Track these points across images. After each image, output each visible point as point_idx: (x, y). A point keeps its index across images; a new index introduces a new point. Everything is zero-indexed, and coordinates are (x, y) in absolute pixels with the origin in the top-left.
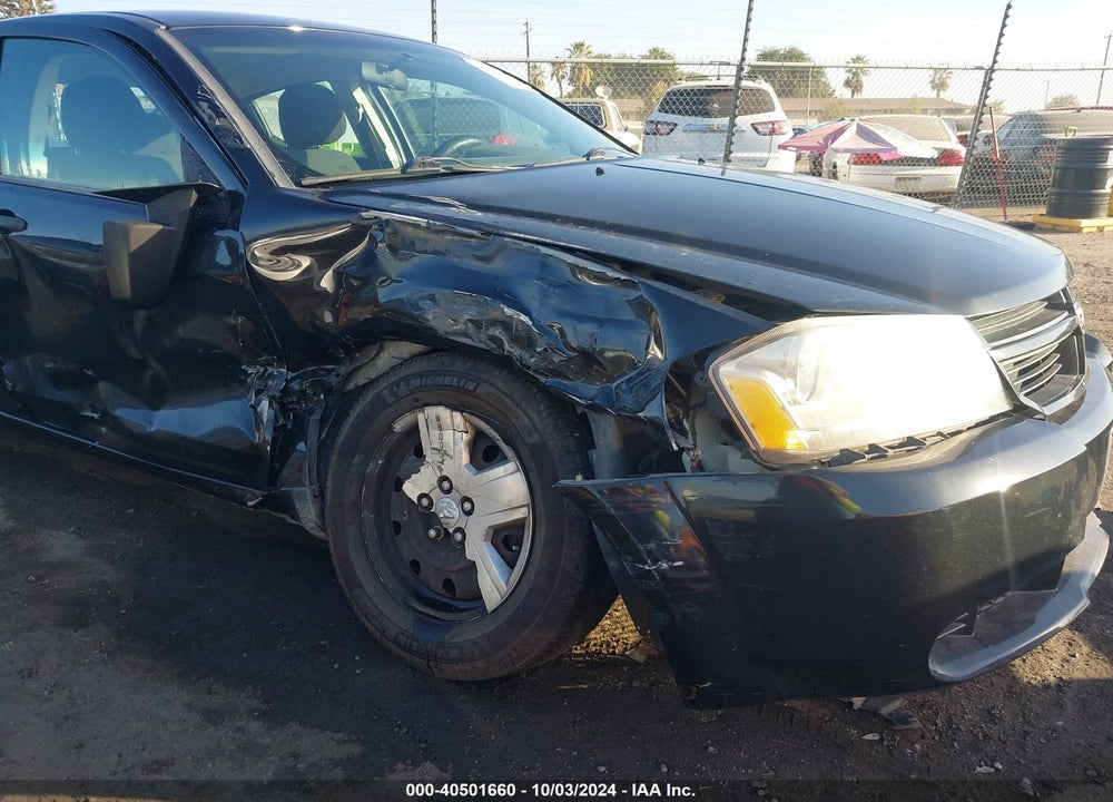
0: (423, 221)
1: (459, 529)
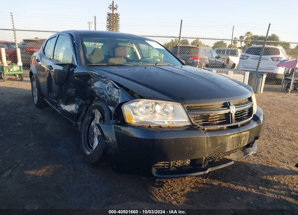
0: (97, 74)
1: (95, 134)
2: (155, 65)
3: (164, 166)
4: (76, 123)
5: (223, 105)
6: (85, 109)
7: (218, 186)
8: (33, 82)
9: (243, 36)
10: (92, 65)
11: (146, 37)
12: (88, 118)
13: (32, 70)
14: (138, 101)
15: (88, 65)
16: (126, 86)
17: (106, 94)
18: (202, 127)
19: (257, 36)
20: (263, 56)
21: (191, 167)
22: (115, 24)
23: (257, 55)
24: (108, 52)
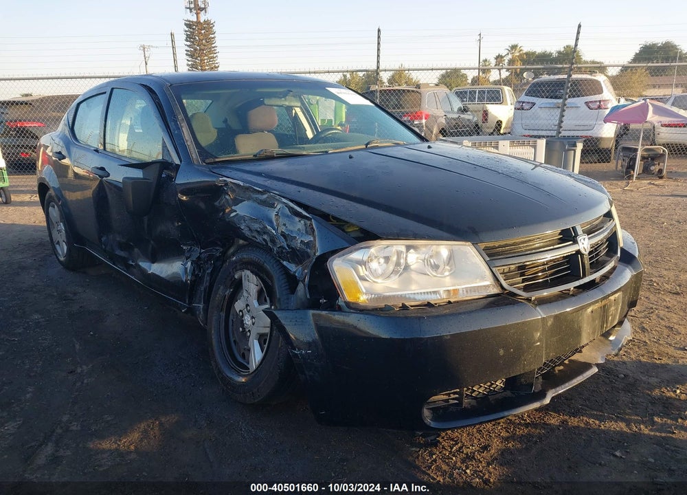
0: (241, 184)
1: (249, 331)
2: (364, 147)
3: (447, 401)
4: (190, 303)
5: (560, 234)
6: (209, 271)
7: (561, 428)
8: (50, 208)
9: (503, 55)
10: (217, 160)
11: (303, 75)
12: (222, 292)
13: (47, 180)
14: (369, 247)
15: (207, 161)
16: (325, 209)
17: (274, 232)
18: (525, 295)
19: (534, 53)
20: (569, 100)
21: (508, 393)
22: (205, 45)
23: (556, 97)
24: (225, 121)
